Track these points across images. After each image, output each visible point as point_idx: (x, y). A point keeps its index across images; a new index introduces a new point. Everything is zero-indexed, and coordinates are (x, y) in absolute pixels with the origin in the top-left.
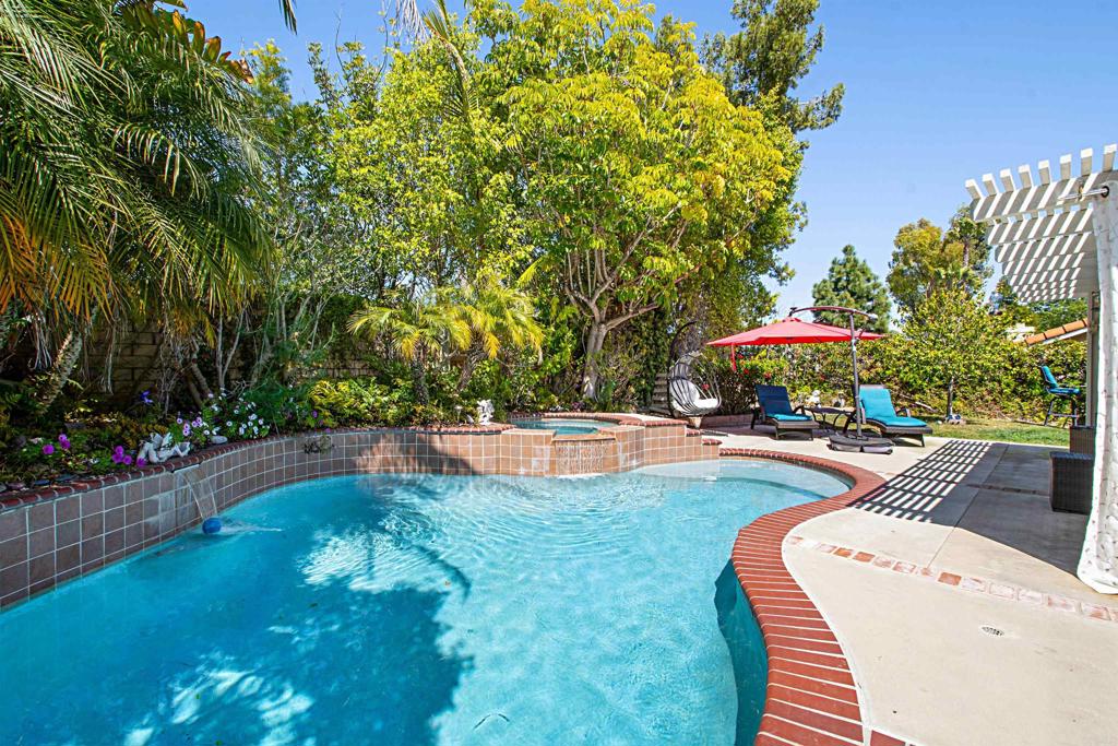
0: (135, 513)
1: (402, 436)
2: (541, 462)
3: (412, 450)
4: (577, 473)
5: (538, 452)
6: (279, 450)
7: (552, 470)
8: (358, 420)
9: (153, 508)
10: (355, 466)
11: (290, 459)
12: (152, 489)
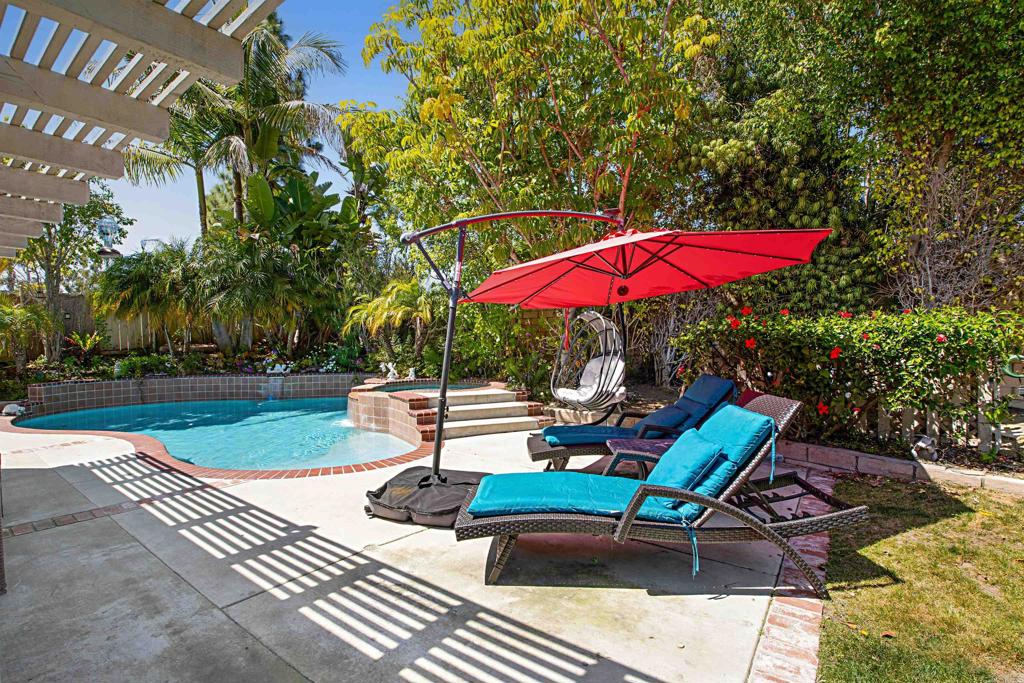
0: (252, 387)
9: (259, 388)
12: (259, 381)
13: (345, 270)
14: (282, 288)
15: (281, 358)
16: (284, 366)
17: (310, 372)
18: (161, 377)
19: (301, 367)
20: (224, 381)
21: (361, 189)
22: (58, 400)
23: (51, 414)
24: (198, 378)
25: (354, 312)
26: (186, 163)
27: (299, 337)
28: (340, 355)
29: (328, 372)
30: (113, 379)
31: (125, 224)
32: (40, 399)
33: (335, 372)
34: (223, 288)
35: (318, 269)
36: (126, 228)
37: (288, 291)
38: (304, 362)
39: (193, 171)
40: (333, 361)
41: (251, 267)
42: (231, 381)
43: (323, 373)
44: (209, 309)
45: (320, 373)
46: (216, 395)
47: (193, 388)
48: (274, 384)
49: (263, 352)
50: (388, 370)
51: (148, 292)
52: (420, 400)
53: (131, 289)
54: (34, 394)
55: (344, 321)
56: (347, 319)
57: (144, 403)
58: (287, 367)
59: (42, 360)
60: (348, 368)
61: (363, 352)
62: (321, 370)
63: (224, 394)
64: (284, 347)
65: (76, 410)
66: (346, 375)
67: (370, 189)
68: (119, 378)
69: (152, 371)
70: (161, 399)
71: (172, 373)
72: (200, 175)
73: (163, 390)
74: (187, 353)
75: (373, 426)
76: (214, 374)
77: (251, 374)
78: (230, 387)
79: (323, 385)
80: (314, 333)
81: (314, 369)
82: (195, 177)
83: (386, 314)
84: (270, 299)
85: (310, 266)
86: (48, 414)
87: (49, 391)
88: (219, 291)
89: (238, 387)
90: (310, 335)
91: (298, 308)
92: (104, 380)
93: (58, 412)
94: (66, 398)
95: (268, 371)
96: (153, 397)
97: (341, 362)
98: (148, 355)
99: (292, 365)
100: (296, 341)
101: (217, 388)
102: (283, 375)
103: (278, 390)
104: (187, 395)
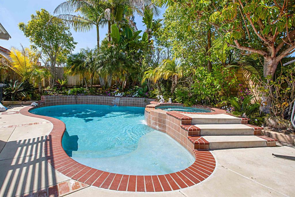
0: (110, 101)
12: (112, 99)
13: (143, 58)
14: (121, 65)
15: (120, 91)
16: (121, 94)
17: (129, 97)
18: (82, 95)
19: (126, 95)
20: (101, 98)
21: (149, 31)
22: (50, 101)
23: (47, 106)
24: (94, 96)
25: (147, 73)
26: (94, 24)
27: (126, 84)
28: (140, 91)
29: (135, 97)
30: (68, 95)
31: (74, 44)
32: (44, 101)
33: (138, 97)
34: (102, 65)
35: (134, 58)
36: (75, 45)
37: (123, 66)
38: (127, 93)
39: (96, 26)
40: (137, 93)
41: (111, 57)
42: (103, 98)
43: (134, 97)
44: (97, 72)
45: (132, 97)
46: (99, 102)
47: (92, 100)
48: (117, 100)
49: (114, 88)
50: (160, 98)
51: (79, 66)
52: (187, 119)
53: (74, 65)
54: (42, 99)
55: (142, 78)
56: (144, 77)
57: (76, 104)
58: (122, 94)
59: (49, 88)
60: (142, 96)
61: (148, 90)
62: (133, 96)
63: (101, 103)
64: (121, 87)
65: (55, 105)
66: (141, 99)
67: (152, 31)
68: (70, 95)
69: (80, 93)
70: (82, 103)
71: (86, 94)
72: (98, 27)
73: (82, 100)
74: (91, 87)
76: (99, 95)
77: (110, 96)
78: (103, 100)
79: (133, 102)
80: (131, 82)
81: (130, 95)
82: (96, 28)
83: (161, 73)
84: (117, 69)
85: (131, 57)
86: (46, 106)
87: (47, 98)
88: (101, 66)
89: (106, 100)
90: (130, 83)
91: (126, 72)
92: (65, 95)
93: (50, 106)
94: (52, 101)
95: (115, 95)
96: (79, 102)
97: (140, 93)
98: (80, 88)
99: (123, 93)
100: (125, 85)
101: (99, 100)
102: (120, 97)
103: (118, 102)
104: (90, 102)
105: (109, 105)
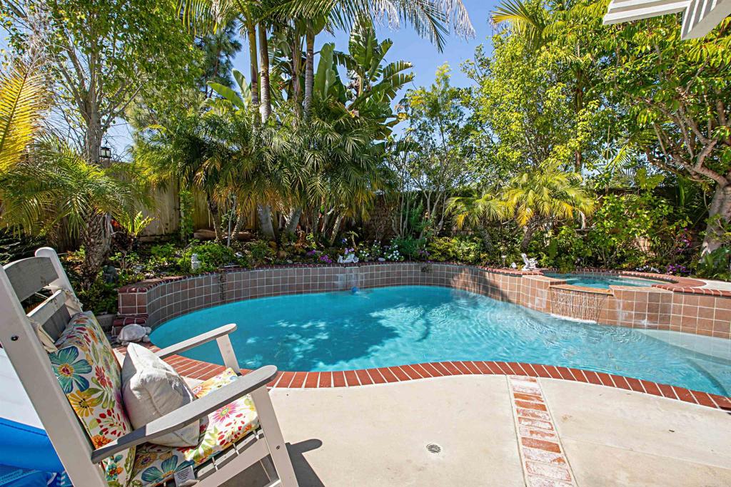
0: (329, 278)
1: (472, 270)
2: (541, 301)
3: (476, 279)
4: (565, 315)
5: (539, 293)
6: (411, 268)
7: (548, 309)
8: (456, 258)
9: (336, 279)
10: (450, 283)
11: (416, 273)
12: (337, 272)
16: (353, 255)
17: (373, 261)
28: (402, 244)
40: (396, 250)
42: (307, 272)
43: (385, 262)
46: (291, 287)
48: (349, 275)
54: (130, 303)
57: (223, 303)
62: (380, 259)
63: (299, 287)
66: (407, 264)
70: (238, 297)
73: (239, 285)
75: (645, 322)
78: (307, 279)
81: (372, 258)
89: (315, 279)
94: (158, 304)
101: (292, 280)
103: (353, 281)
104: (262, 289)
105: (327, 291)
